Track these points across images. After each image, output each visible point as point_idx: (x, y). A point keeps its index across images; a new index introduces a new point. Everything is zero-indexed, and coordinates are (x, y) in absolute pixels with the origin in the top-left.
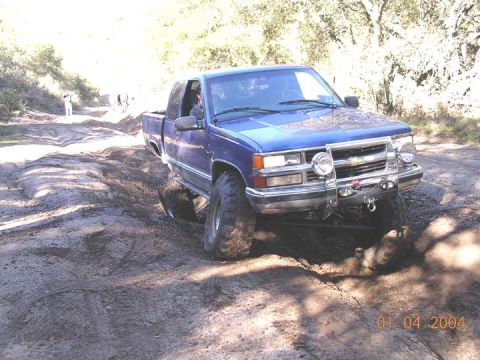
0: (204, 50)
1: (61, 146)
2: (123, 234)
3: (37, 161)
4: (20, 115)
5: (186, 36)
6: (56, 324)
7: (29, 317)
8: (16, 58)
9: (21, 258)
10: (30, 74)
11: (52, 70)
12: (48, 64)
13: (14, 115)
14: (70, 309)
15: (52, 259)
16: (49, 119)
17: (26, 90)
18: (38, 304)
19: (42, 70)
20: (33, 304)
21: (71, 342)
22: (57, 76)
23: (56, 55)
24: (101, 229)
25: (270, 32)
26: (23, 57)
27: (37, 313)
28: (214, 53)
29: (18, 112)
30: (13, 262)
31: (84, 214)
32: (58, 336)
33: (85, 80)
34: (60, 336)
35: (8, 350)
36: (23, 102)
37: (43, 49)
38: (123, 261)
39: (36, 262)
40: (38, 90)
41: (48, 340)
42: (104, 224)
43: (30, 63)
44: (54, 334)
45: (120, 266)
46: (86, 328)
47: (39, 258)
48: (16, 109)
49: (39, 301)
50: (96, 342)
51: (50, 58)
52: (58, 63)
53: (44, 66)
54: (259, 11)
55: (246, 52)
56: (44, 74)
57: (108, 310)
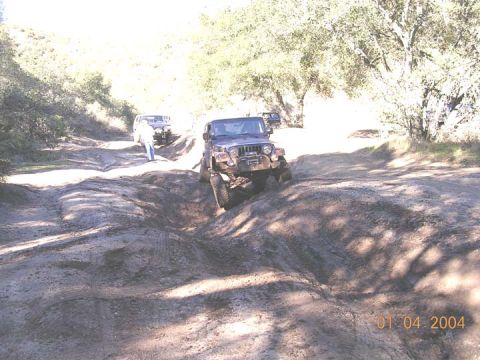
0: (246, 77)
1: (104, 171)
2: (142, 251)
3: (77, 185)
4: (66, 141)
5: (229, 64)
6: (67, 325)
7: (43, 318)
8: (66, 86)
9: (44, 269)
10: (78, 101)
11: (100, 97)
12: (97, 91)
13: (61, 141)
14: (80, 313)
15: (72, 271)
16: (94, 144)
17: (74, 117)
18: (53, 308)
19: (90, 97)
20: (49, 309)
21: (76, 341)
22: (105, 103)
23: (104, 83)
24: (122, 246)
25: (307, 60)
26: (73, 85)
27: (50, 316)
28: (256, 80)
29: (63, 138)
30: (37, 273)
31: (108, 233)
32: (66, 336)
33: (132, 107)
34: (69, 335)
35: (21, 345)
36: (71, 129)
37: (91, 77)
38: (138, 275)
39: (56, 273)
40: (86, 117)
41: (57, 338)
42: (125, 242)
43: (79, 91)
44: (63, 334)
45: (133, 279)
46: (93, 329)
47: (60, 270)
48: (62, 135)
49: (54, 305)
50: (100, 341)
51: (98, 86)
52: (106, 90)
53: (93, 93)
54: (295, 40)
55: (288, 79)
56: (92, 101)
57: (116, 316)
